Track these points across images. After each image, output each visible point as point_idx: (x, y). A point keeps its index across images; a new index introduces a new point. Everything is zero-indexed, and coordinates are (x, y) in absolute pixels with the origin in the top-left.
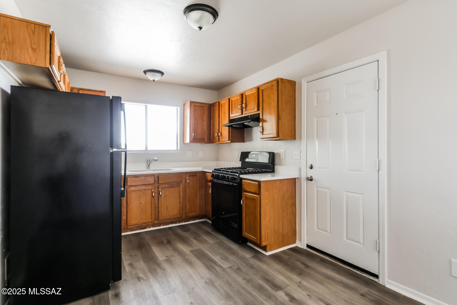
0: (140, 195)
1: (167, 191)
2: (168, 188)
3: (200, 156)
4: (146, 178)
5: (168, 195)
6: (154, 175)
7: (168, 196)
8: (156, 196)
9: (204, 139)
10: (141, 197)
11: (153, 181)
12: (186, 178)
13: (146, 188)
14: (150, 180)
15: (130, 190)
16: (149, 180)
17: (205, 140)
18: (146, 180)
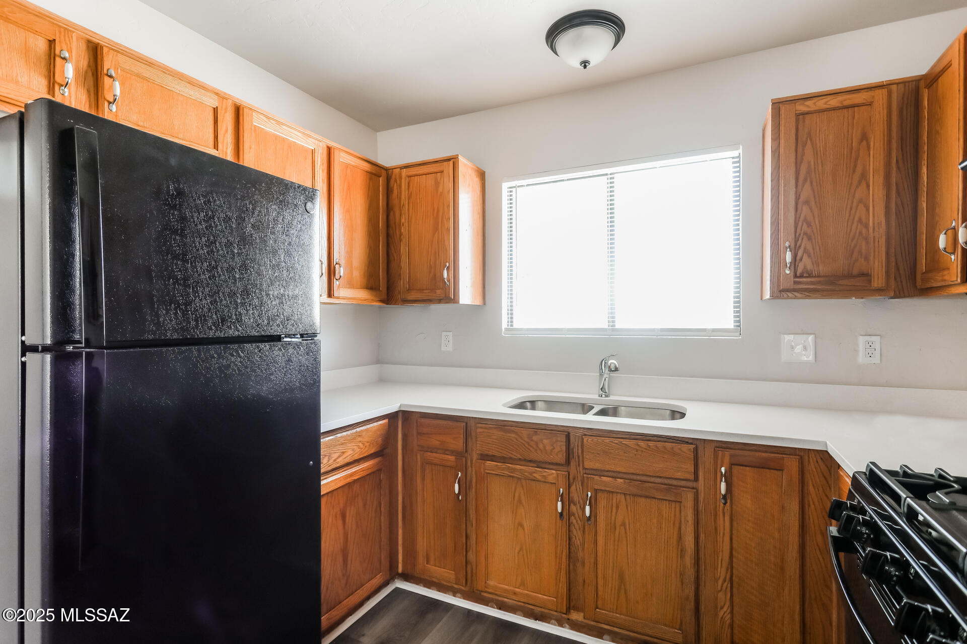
0: (517, 495)
1: (617, 507)
2: (625, 494)
3: (861, 359)
4: (535, 438)
5: (623, 524)
6: (570, 430)
7: (622, 528)
8: (576, 515)
9: (866, 276)
10: (520, 501)
11: (560, 456)
12: (716, 470)
13: (534, 475)
14: (548, 448)
15: (485, 469)
16: (545, 447)
17: (870, 281)
18: (537, 444)
